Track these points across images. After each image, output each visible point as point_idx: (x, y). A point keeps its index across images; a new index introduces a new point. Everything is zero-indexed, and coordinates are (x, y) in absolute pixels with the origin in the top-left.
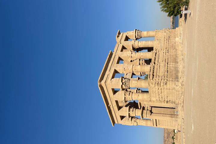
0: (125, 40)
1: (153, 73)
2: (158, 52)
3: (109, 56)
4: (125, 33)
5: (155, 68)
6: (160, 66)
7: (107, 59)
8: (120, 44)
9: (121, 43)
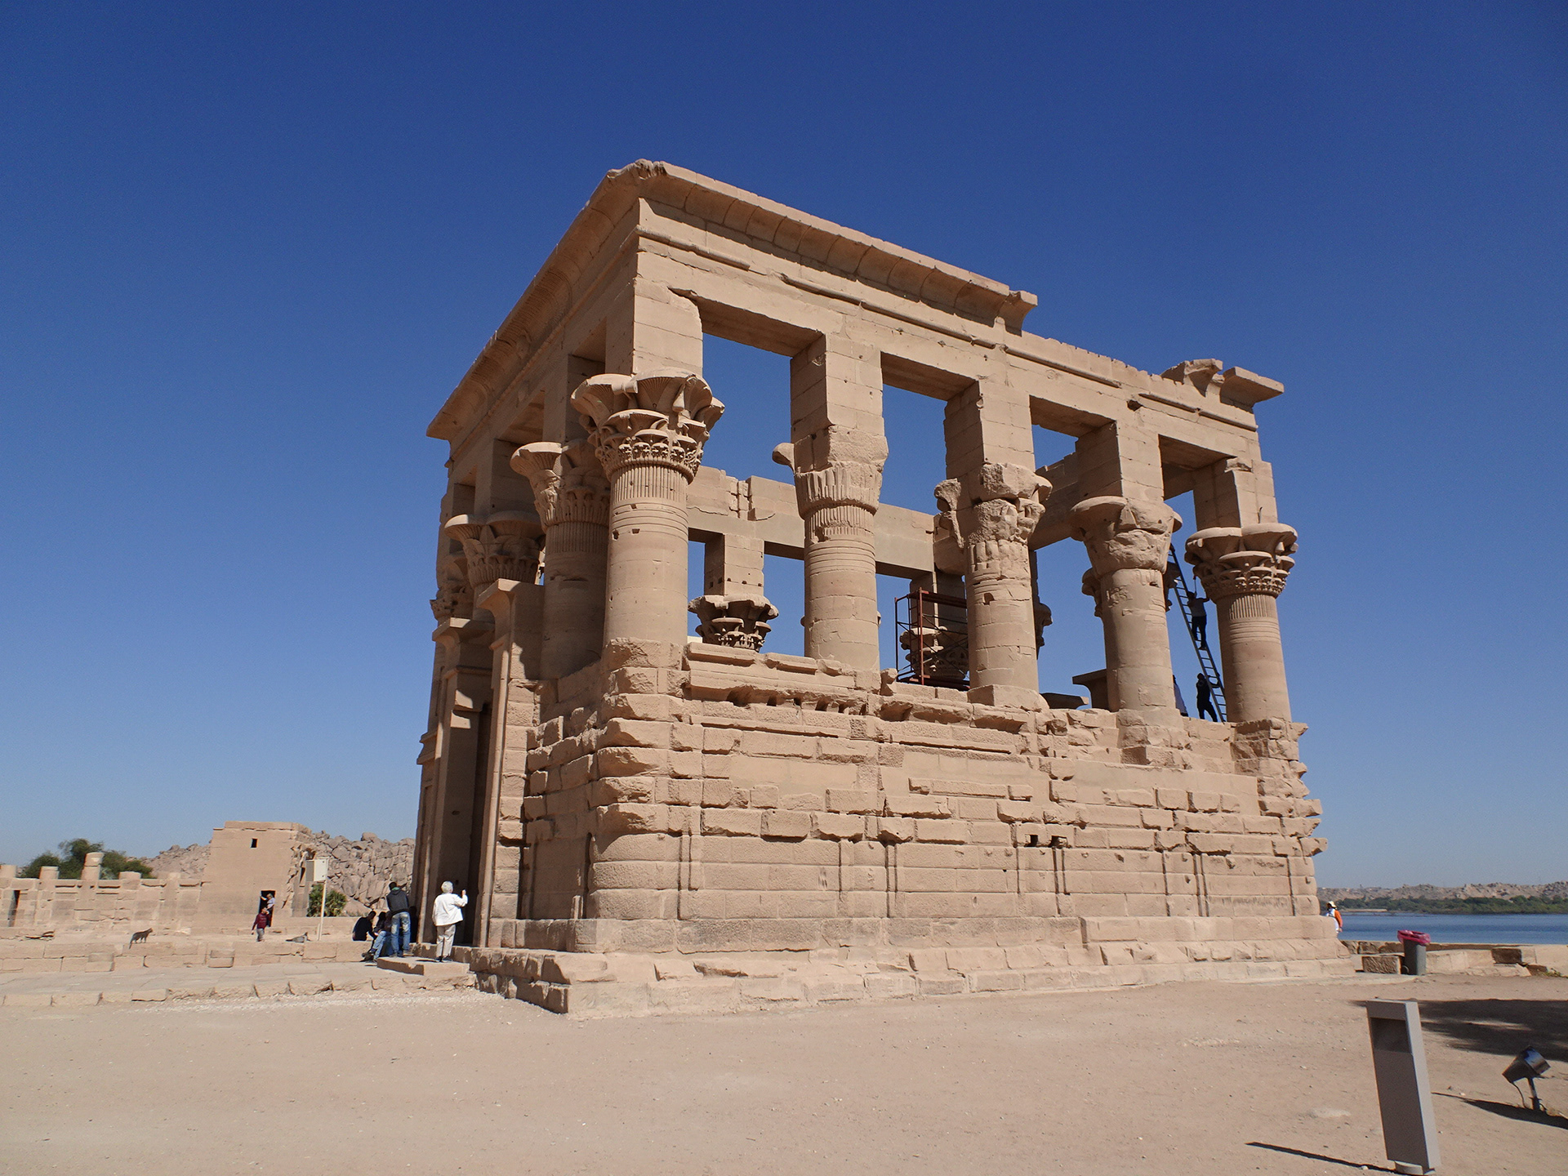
0: (1165, 443)
1: (773, 699)
2: (1034, 747)
3: (969, 288)
4: (1256, 450)
5: (832, 714)
6: (856, 760)
7: (928, 262)
8: (1125, 395)
9: (1133, 406)
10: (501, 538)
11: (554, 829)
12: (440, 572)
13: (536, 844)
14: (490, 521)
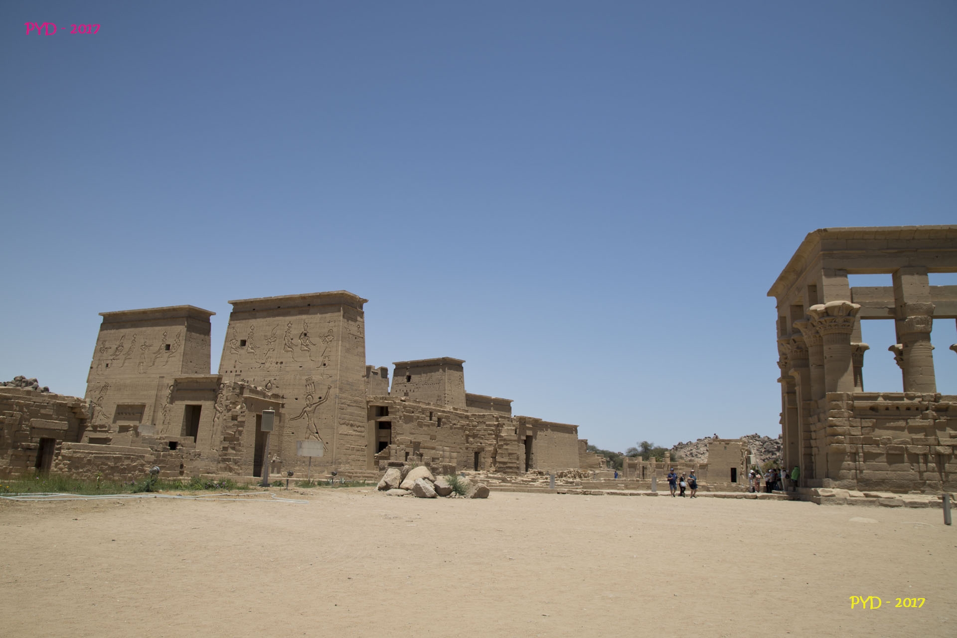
10: (797, 343)
11: (819, 451)
12: (779, 351)
13: (815, 455)
14: (792, 338)
